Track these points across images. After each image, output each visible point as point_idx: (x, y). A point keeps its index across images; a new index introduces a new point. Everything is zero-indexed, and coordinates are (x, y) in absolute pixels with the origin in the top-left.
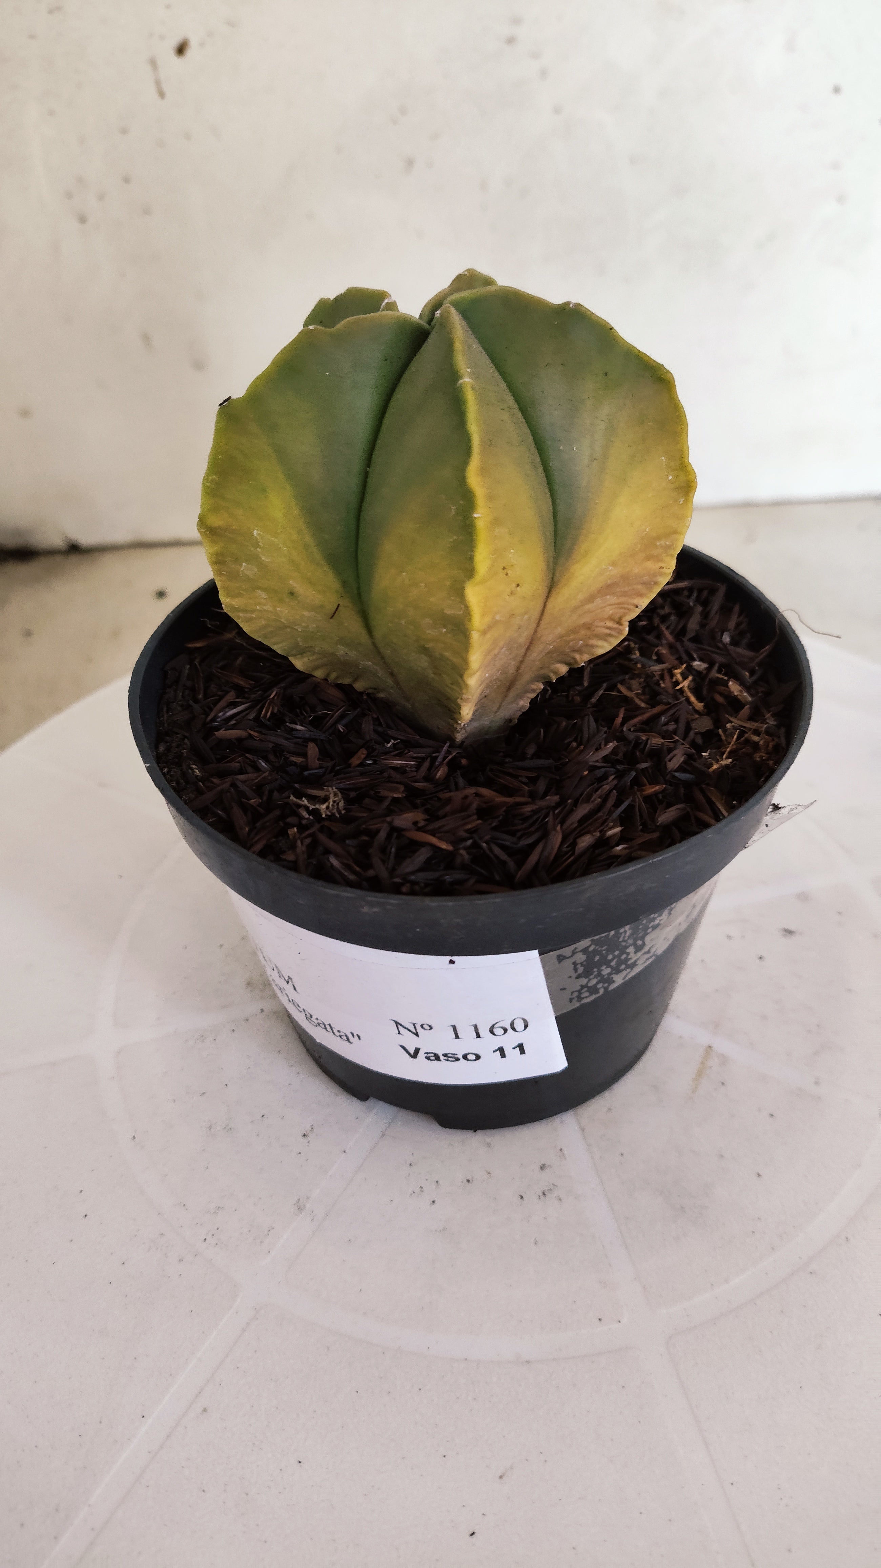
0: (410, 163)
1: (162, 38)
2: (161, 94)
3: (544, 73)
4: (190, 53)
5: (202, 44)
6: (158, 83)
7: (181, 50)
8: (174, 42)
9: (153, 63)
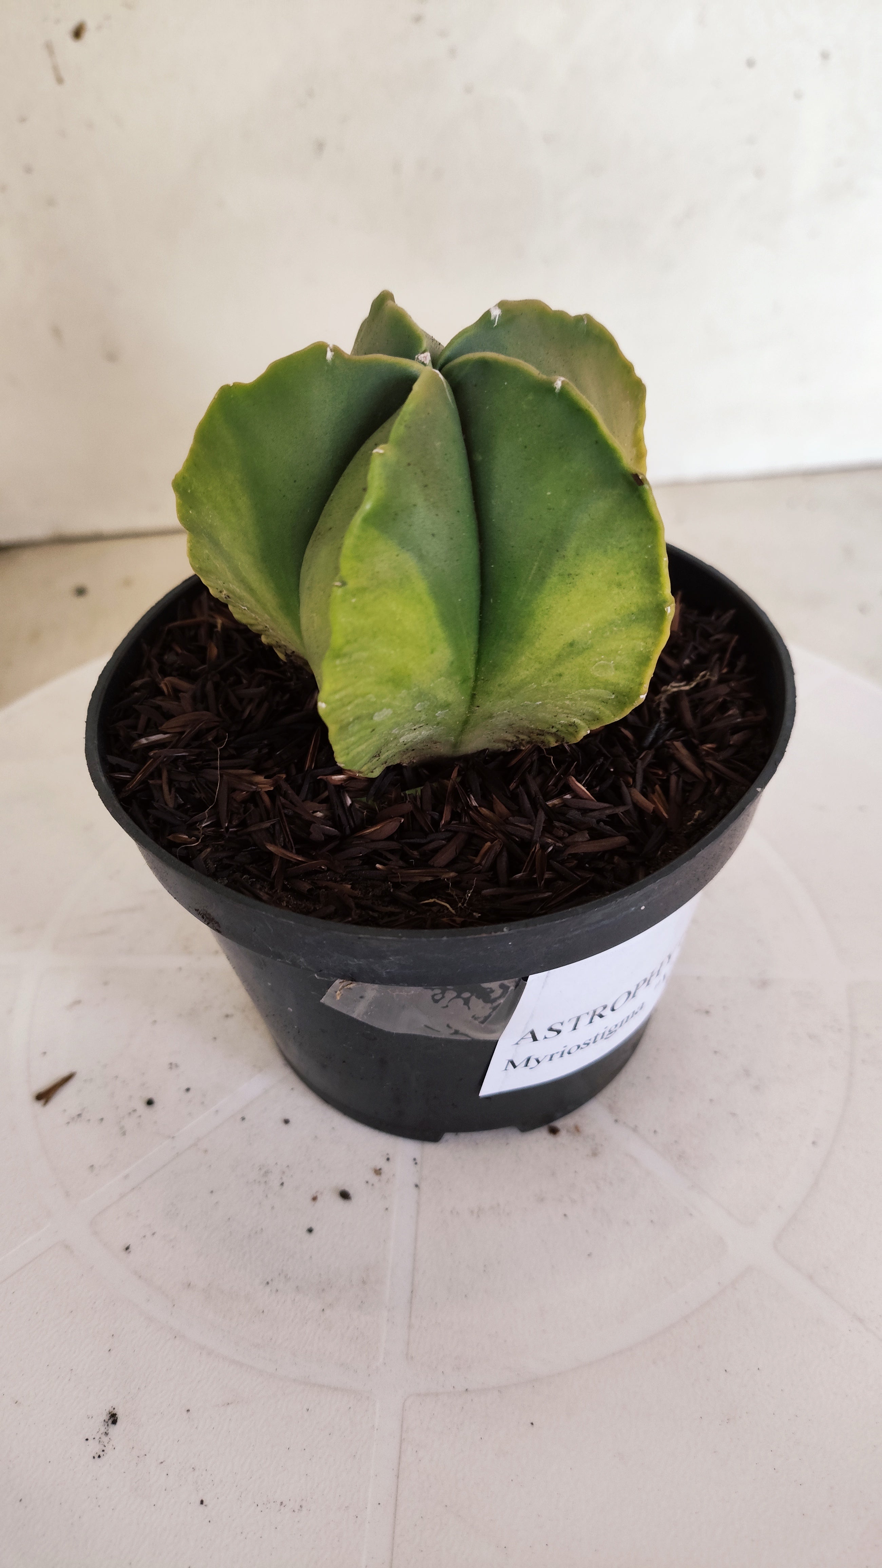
0: (320, 146)
1: (58, 21)
2: (60, 80)
3: (452, 52)
4: (89, 36)
5: (99, 28)
6: (56, 69)
7: (78, 33)
8: (71, 25)
9: (49, 48)
